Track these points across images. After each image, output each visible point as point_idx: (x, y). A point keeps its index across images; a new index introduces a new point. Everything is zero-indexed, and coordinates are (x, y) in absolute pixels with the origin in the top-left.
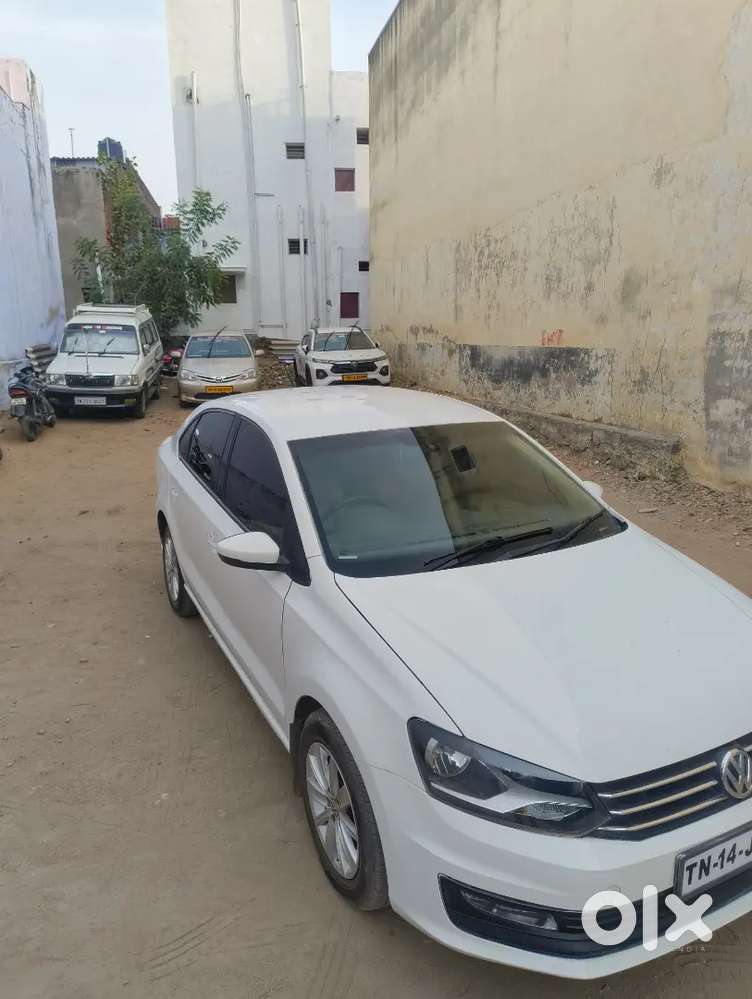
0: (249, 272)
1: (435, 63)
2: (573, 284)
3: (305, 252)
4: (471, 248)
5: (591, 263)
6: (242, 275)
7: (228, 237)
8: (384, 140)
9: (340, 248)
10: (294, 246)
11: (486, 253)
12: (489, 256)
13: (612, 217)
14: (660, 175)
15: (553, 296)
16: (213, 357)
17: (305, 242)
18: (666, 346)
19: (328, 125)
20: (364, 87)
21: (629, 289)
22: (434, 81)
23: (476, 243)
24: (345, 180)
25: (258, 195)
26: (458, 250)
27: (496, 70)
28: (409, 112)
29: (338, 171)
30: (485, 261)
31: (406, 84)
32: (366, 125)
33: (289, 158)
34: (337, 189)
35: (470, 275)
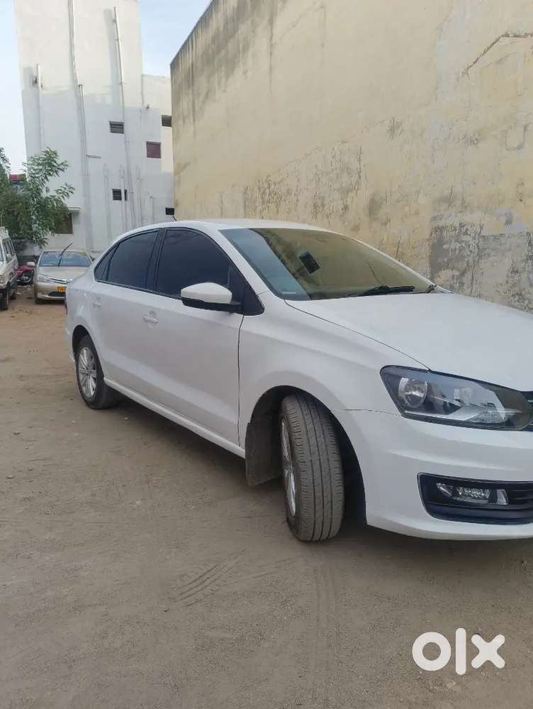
0: (82, 212)
1: (223, 68)
2: (333, 207)
3: (126, 199)
4: (256, 189)
5: (346, 192)
6: (77, 213)
7: (66, 185)
8: (184, 122)
9: (151, 197)
10: (117, 195)
11: (268, 192)
12: (270, 194)
13: (360, 160)
14: (393, 129)
15: (319, 216)
16: (62, 266)
17: (126, 192)
18: (401, 241)
19: (141, 111)
20: (168, 86)
21: (373, 207)
22: (223, 79)
23: (259, 186)
24: (154, 150)
25: (89, 156)
26: (245, 193)
27: (271, 69)
28: (204, 102)
29: (149, 144)
30: (266, 198)
31: (202, 82)
32: (169, 114)
33: (112, 132)
34: (148, 156)
35: (256, 208)
